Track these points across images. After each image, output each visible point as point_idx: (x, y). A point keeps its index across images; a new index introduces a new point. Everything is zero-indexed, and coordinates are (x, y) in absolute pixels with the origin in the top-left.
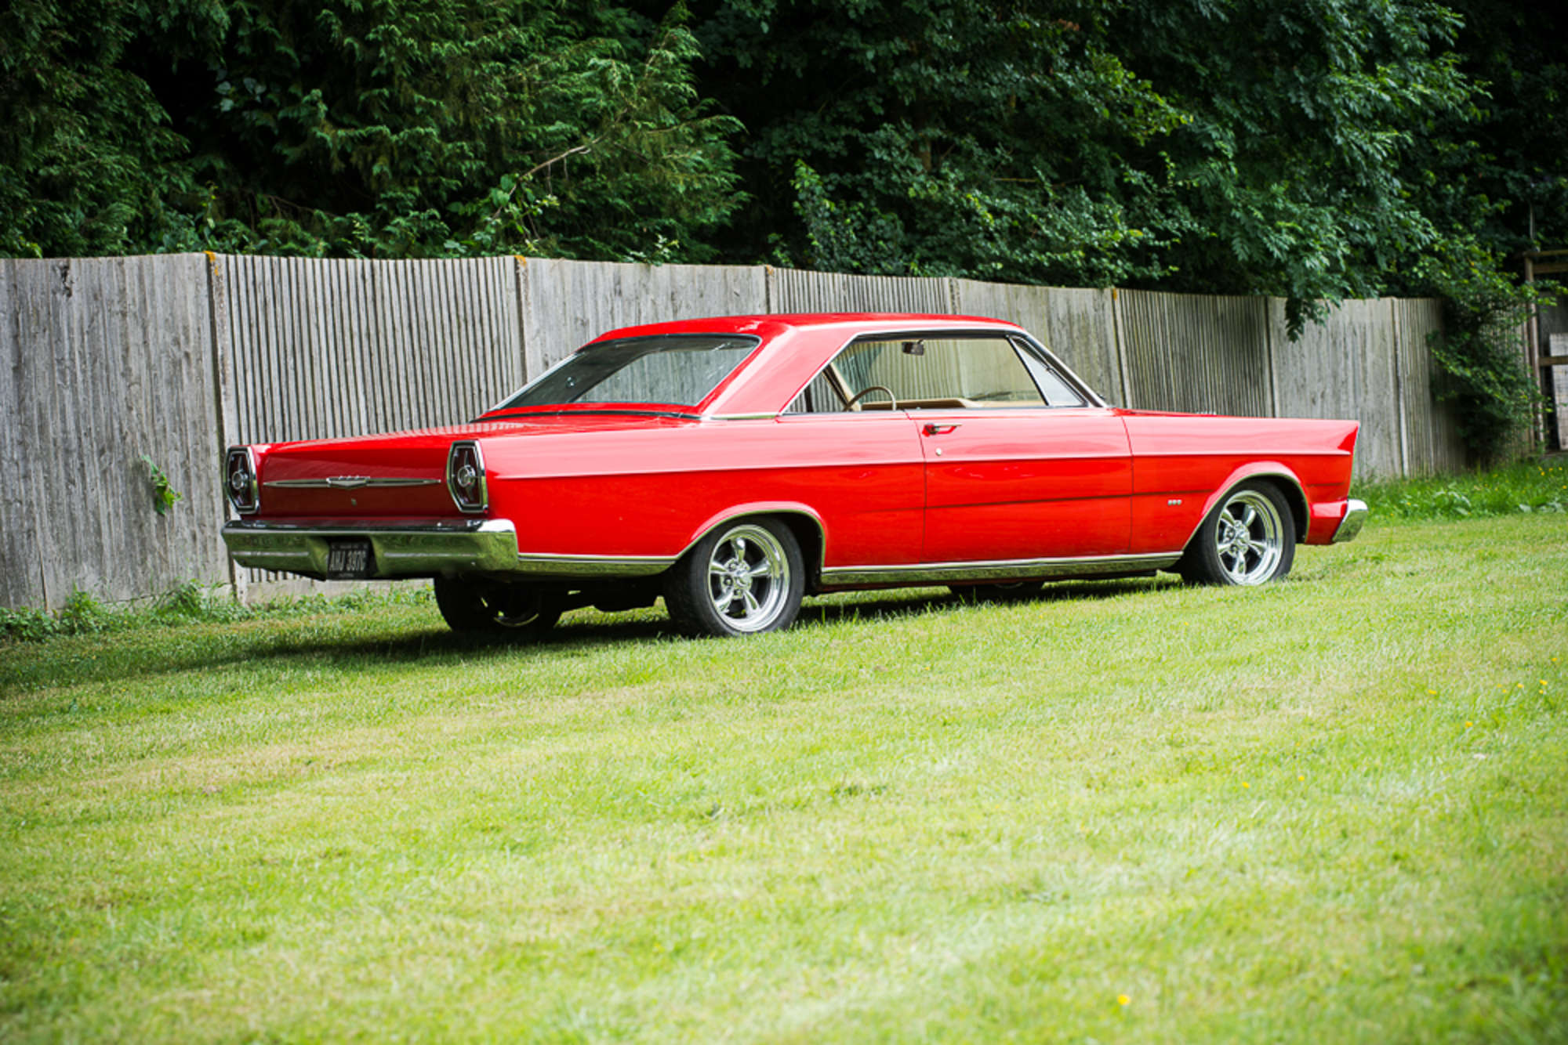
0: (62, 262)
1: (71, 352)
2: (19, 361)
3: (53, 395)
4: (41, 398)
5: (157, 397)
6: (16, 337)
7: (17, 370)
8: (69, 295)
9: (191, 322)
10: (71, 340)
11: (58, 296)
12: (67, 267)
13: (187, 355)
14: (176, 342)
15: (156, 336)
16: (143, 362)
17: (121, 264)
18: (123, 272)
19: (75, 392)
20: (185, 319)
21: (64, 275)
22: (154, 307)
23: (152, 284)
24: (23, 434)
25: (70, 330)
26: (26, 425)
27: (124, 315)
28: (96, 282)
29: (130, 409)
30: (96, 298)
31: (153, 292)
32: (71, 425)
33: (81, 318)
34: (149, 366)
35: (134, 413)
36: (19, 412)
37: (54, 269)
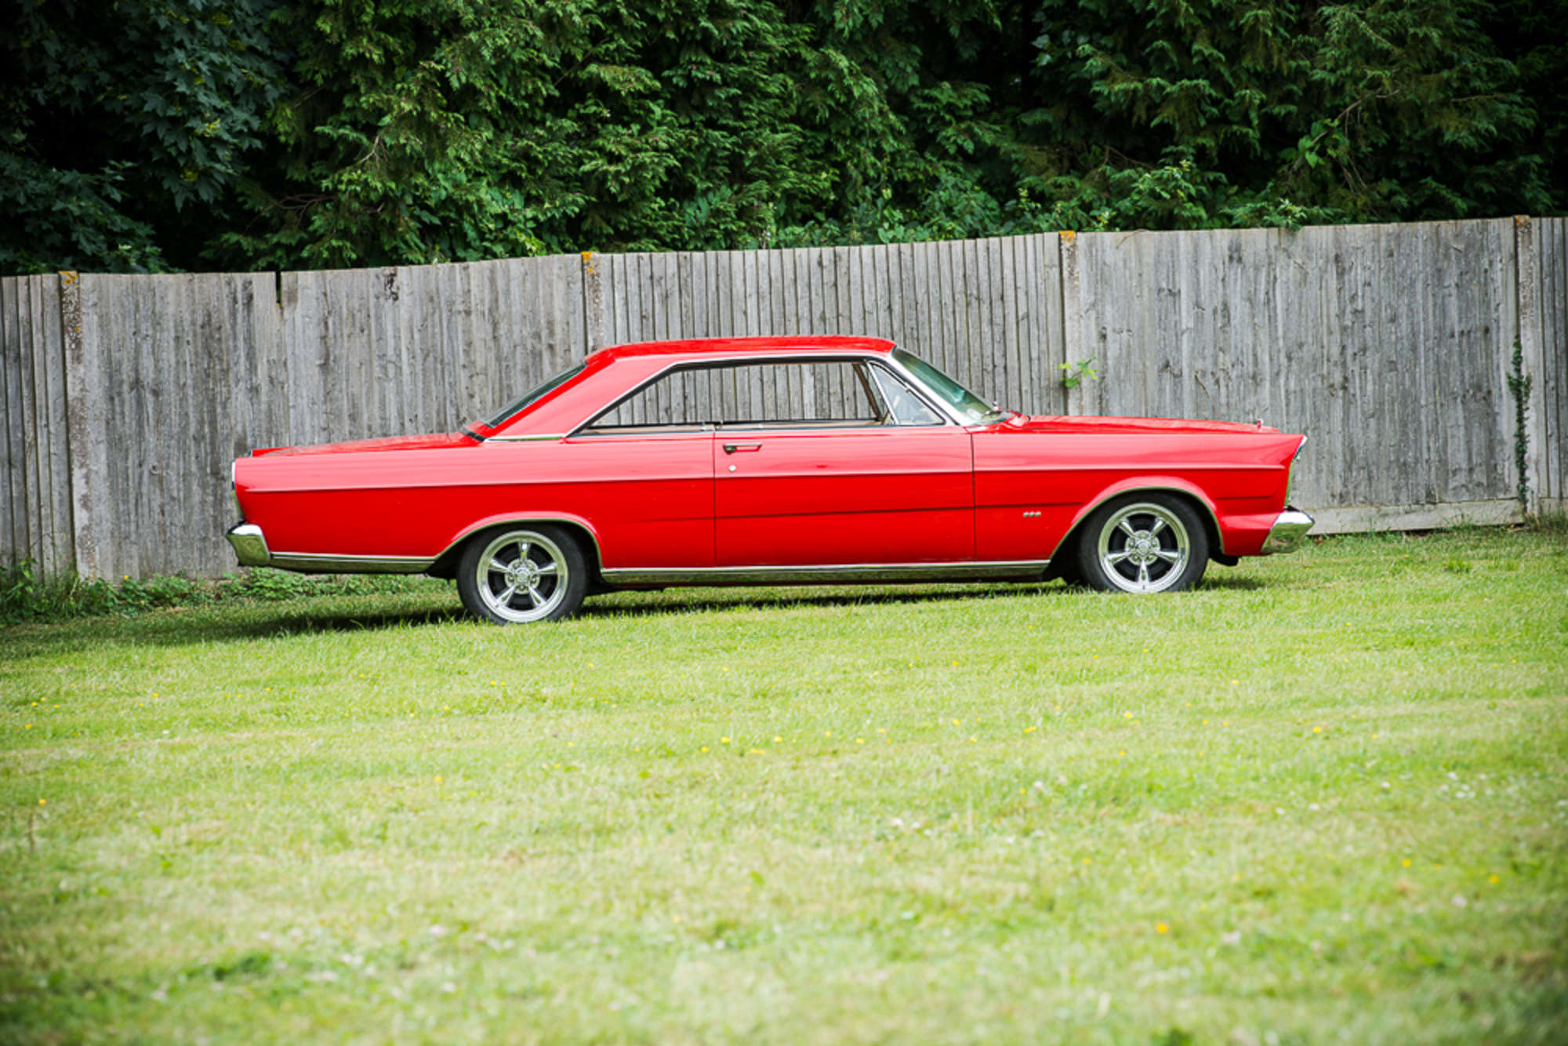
0: (388, 270)
1: (397, 349)
2: (327, 359)
3: (370, 388)
4: (355, 390)
5: (509, 386)
6: (324, 338)
7: (324, 367)
8: (396, 299)
9: (558, 316)
10: (397, 338)
11: (382, 300)
12: (393, 275)
13: (551, 347)
14: (537, 336)
15: (510, 331)
16: (492, 355)
17: (466, 268)
18: (468, 276)
19: (399, 383)
20: (550, 314)
21: (391, 282)
22: (509, 306)
23: (508, 284)
24: (328, 421)
25: (397, 330)
26: (334, 415)
27: (468, 313)
28: (433, 286)
29: (472, 396)
30: (431, 300)
31: (507, 293)
32: (392, 411)
33: (411, 320)
34: (498, 359)
35: (477, 399)
36: (325, 402)
37: (377, 277)
